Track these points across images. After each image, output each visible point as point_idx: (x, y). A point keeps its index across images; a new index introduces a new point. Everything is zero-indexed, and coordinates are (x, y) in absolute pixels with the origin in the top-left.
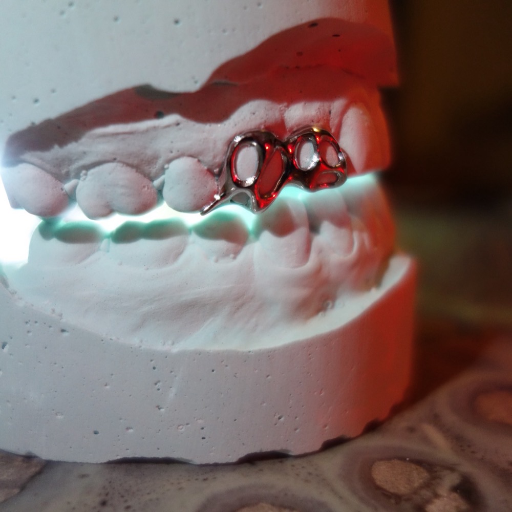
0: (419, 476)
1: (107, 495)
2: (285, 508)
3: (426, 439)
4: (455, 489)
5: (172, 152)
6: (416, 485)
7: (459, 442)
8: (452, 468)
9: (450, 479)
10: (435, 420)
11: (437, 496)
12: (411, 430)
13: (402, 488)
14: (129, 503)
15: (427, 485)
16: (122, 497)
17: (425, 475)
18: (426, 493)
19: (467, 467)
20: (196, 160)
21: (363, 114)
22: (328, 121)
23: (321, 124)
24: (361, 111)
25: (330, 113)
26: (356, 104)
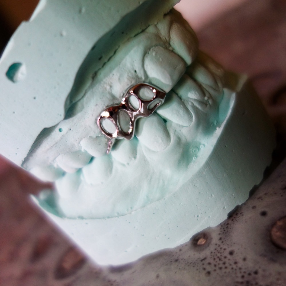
21: (156, 55)
22: (137, 76)
23: (133, 82)
24: (154, 54)
25: (135, 71)
26: (148, 53)
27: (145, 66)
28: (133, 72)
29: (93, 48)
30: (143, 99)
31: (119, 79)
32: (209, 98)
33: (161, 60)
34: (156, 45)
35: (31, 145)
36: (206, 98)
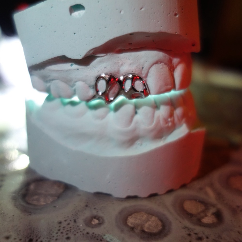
0: (201, 208)
1: (88, 203)
2: (150, 214)
3: (206, 194)
4: (213, 214)
5: (76, 79)
6: (199, 211)
7: (219, 195)
8: (214, 206)
9: (212, 210)
10: (211, 185)
11: (206, 216)
12: (201, 189)
13: (194, 211)
14: (95, 207)
15: (203, 211)
16: (93, 204)
17: (203, 207)
18: (202, 214)
19: (220, 206)
20: (84, 83)
21: (162, 68)
22: (141, 71)
23: (137, 73)
24: (161, 67)
25: (143, 68)
26: (158, 64)
27: (151, 69)
28: (141, 67)
29: (131, 34)
30: (134, 87)
31: (130, 64)
32: (171, 121)
33: (162, 73)
34: (166, 64)
35: (47, 59)
36: (169, 120)
